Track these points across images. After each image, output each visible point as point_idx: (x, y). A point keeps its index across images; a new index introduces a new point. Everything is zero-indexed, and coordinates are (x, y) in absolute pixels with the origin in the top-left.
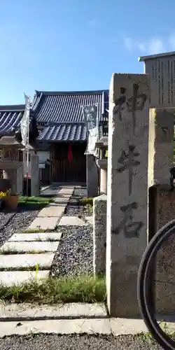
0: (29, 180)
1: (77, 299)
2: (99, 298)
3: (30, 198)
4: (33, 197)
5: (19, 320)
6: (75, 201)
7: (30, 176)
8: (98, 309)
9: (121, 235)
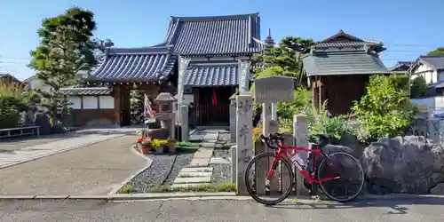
0: (180, 127)
1: (224, 190)
2: (233, 190)
3: (182, 143)
4: (183, 143)
5: (201, 196)
6: (220, 146)
7: (180, 124)
8: (234, 193)
9: (241, 162)
